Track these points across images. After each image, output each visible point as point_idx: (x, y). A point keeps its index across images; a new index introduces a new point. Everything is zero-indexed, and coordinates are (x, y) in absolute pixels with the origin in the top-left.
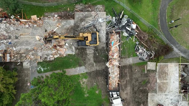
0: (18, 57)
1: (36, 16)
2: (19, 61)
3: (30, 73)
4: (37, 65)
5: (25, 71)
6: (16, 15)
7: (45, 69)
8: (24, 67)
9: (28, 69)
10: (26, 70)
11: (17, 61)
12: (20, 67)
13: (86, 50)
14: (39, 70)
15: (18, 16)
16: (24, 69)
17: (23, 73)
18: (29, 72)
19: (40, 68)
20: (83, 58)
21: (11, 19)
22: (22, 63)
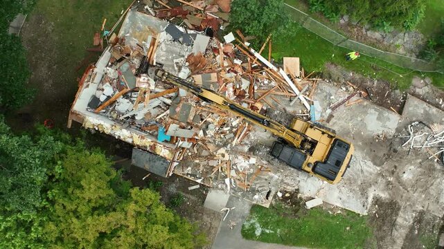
0: (201, 168)
1: (297, 60)
2: (199, 181)
3: (219, 229)
4: (247, 212)
5: (205, 217)
6: (241, 35)
7: (268, 231)
8: (206, 205)
9: (215, 215)
10: (209, 215)
11: (192, 178)
12: (193, 198)
13: (398, 215)
14: (249, 230)
15: (248, 41)
16: (203, 211)
17: (196, 219)
18: (215, 224)
19: (254, 223)
20: (381, 234)
21: (223, 41)
22: (204, 189)
